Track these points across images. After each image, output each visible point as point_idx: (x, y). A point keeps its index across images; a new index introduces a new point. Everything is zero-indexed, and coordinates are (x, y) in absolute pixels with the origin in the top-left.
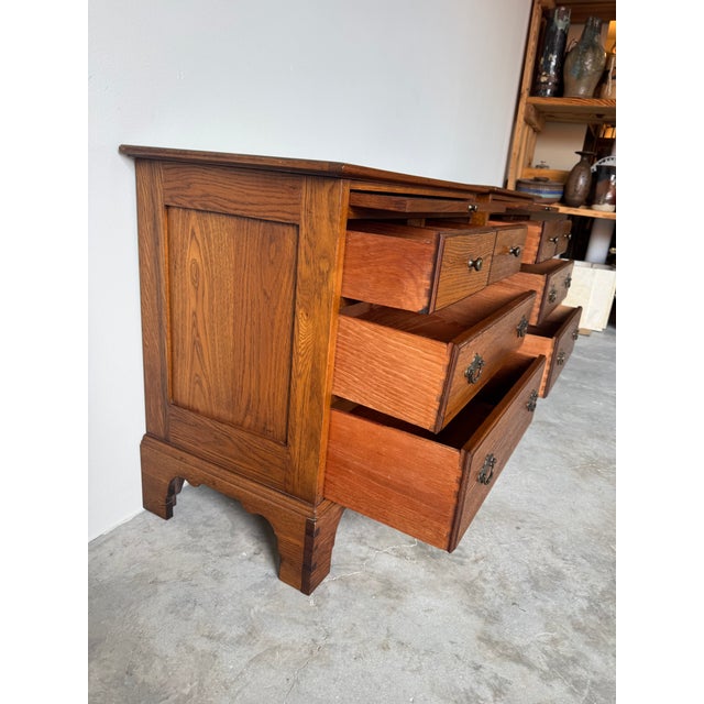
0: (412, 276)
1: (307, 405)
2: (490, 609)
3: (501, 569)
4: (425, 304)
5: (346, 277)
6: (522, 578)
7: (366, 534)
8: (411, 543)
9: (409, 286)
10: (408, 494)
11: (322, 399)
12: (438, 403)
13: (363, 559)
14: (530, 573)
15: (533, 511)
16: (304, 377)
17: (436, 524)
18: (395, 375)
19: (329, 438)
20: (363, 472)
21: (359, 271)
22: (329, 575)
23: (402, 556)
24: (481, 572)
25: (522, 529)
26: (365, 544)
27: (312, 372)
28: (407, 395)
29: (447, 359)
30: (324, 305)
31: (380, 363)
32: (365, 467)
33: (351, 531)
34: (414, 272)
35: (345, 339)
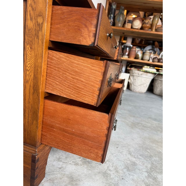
0: (86, 26)
1: (31, 97)
2: (114, 183)
3: (115, 164)
4: (93, 41)
5: (52, 30)
6: (123, 167)
7: (61, 157)
8: (80, 158)
9: (85, 32)
10: (83, 138)
11: (39, 93)
12: (98, 92)
13: (60, 168)
14: (125, 164)
15: (120, 141)
16: (29, 82)
17: (96, 151)
18: (77, 79)
19: (43, 114)
20: (60, 129)
21: (59, 26)
22: (45, 179)
23: (77, 164)
24: (108, 166)
25: (119, 148)
26: (61, 161)
27: (34, 79)
28: (83, 89)
29: (103, 69)
30: (40, 42)
31: (69, 73)
32: (62, 127)
33: (55, 156)
34: (87, 25)
35: (51, 62)
